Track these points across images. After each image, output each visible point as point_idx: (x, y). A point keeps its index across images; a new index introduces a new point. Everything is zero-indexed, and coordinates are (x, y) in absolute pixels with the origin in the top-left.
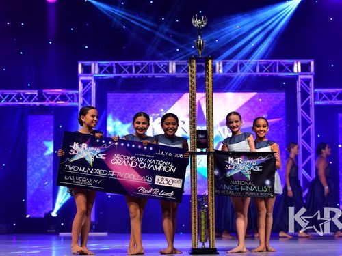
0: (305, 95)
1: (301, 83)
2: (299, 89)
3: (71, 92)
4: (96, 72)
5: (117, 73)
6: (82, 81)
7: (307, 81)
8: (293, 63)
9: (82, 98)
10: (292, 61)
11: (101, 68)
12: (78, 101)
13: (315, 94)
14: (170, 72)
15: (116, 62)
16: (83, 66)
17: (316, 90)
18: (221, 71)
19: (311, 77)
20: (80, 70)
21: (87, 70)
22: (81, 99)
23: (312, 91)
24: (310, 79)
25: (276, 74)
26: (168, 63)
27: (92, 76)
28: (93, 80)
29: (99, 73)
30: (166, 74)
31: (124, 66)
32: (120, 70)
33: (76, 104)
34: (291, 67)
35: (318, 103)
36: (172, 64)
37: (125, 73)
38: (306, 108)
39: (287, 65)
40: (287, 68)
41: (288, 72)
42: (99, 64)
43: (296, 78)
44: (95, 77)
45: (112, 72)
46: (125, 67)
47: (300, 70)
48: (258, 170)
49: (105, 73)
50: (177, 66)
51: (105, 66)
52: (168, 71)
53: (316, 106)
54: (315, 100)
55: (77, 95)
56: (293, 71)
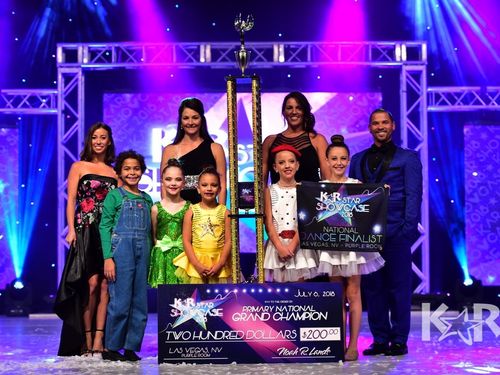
0: (413, 96)
1: (407, 77)
2: (404, 87)
3: (46, 92)
4: (86, 61)
5: (117, 62)
6: (64, 75)
7: (416, 75)
8: (394, 46)
9: (64, 102)
10: (393, 44)
11: (93, 54)
12: (56, 107)
13: (429, 95)
14: (202, 60)
15: (117, 45)
16: (65, 50)
17: (429, 89)
18: (282, 59)
19: (423, 68)
20: (60, 57)
21: (71, 57)
22: (62, 103)
23: (425, 89)
24: (420, 72)
25: (368, 63)
26: (199, 47)
27: (77, 67)
28: (80, 73)
29: (90, 62)
30: (195, 63)
31: (128, 50)
32: (123, 56)
33: (53, 111)
34: (391, 52)
35: (432, 109)
36: (205, 48)
37: (131, 61)
38: (415, 117)
39: (384, 49)
40: (384, 53)
41: (388, 60)
42: (89, 48)
43: (398, 69)
44: (83, 69)
45: (110, 61)
46: (131, 52)
47: (404, 58)
48: (363, 210)
49: (99, 61)
50: (212, 51)
51: (100, 51)
52: (198, 60)
53: (430, 114)
54: (428, 104)
55: (56, 97)
56: (394, 59)
